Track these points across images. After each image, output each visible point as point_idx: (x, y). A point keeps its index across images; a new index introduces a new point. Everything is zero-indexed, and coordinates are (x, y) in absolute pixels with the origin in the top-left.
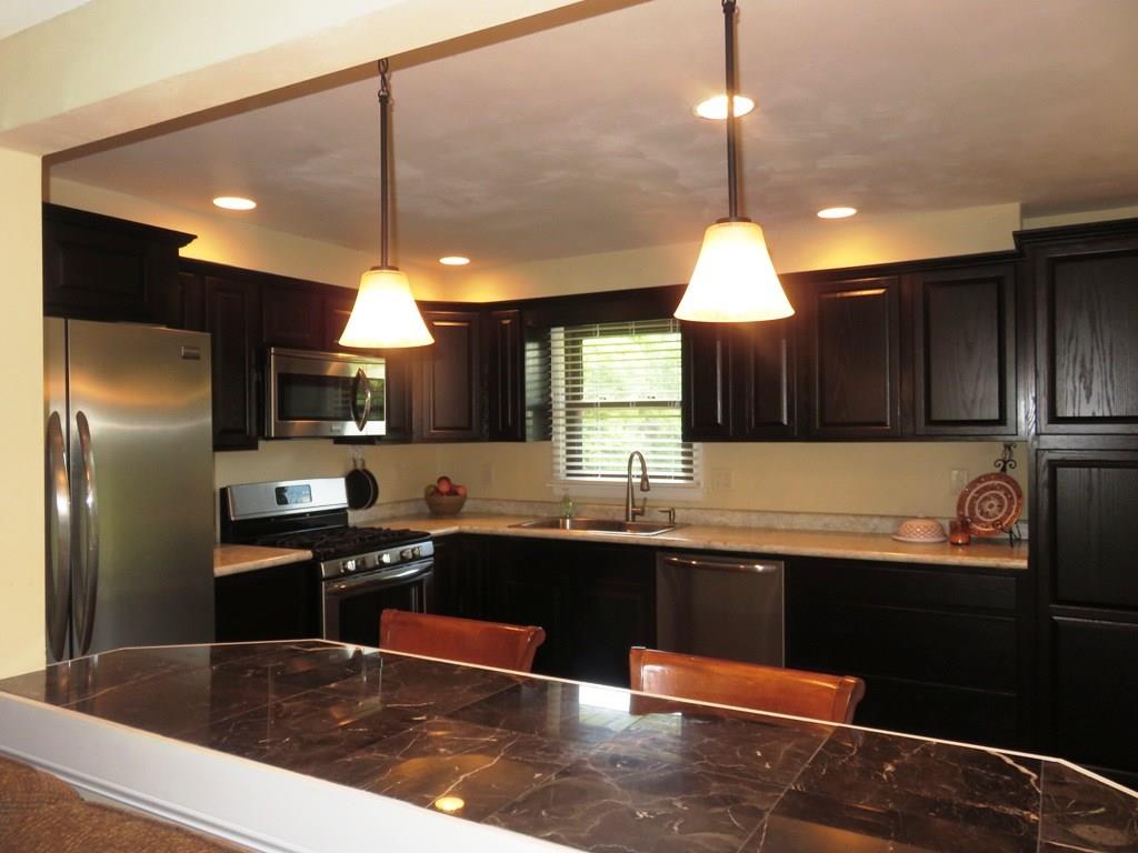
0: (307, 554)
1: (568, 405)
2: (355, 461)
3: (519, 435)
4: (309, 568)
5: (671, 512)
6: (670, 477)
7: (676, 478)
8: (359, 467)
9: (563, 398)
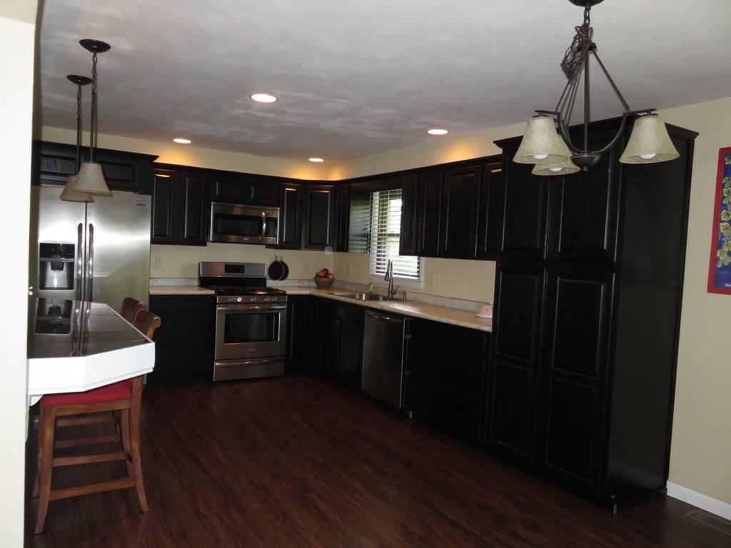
0: (212, 292)
1: (379, 235)
2: (276, 257)
3: (345, 249)
4: (212, 298)
5: (404, 293)
6: (408, 275)
7: (412, 276)
8: (279, 260)
9: (376, 231)
